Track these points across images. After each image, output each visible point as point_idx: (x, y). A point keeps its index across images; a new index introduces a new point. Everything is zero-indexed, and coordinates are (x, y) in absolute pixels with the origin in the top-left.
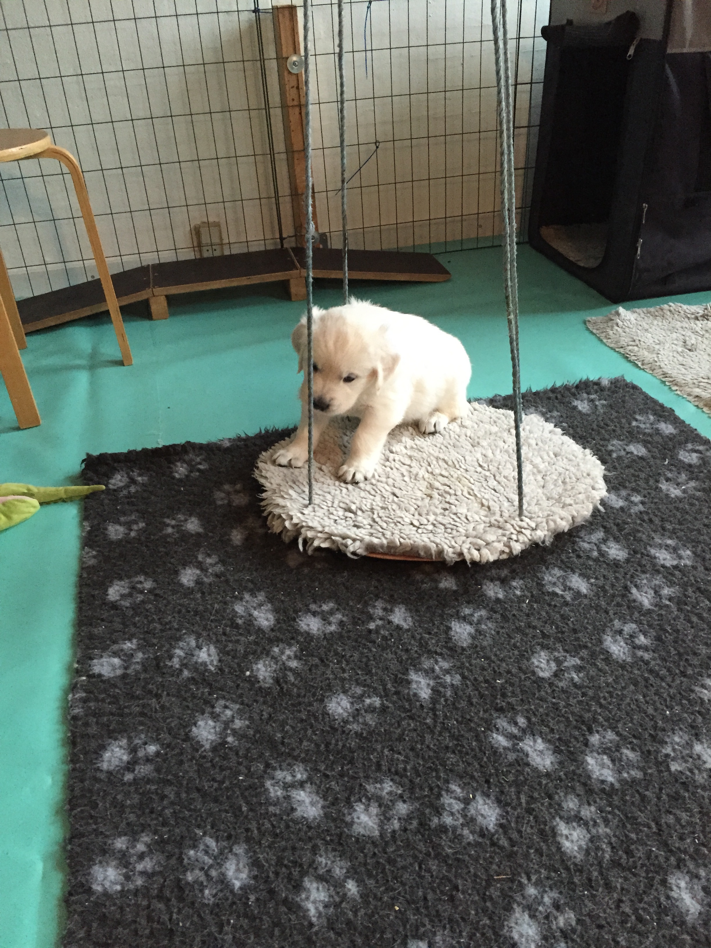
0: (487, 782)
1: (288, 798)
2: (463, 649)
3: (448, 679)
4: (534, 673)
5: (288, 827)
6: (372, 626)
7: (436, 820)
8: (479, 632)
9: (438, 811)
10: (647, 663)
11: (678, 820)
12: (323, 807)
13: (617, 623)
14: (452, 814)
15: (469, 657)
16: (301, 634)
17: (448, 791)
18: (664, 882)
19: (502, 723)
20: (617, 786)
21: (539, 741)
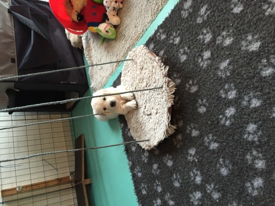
0: (242, 127)
1: (257, 189)
2: (200, 133)
3: (210, 138)
4: (205, 113)
5: (267, 189)
6: (196, 160)
7: (257, 143)
8: (194, 128)
9: (254, 142)
10: (198, 81)
11: (245, 74)
12: (258, 177)
13: (186, 89)
14: (254, 138)
15: (203, 131)
16: (202, 183)
17: (247, 139)
18: (265, 78)
19: (222, 122)
20: (237, 90)
21: (226, 111)
